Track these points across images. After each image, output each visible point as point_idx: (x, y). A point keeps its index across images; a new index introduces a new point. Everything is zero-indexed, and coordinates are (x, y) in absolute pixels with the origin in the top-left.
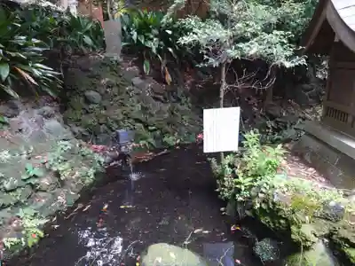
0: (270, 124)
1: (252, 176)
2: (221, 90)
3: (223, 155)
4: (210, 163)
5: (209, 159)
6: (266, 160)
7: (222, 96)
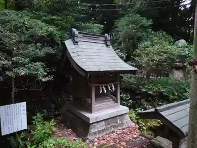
0: (52, 106)
1: (36, 143)
2: (12, 93)
3: (17, 134)
4: (9, 141)
5: (8, 138)
6: (43, 132)
7: (13, 96)
